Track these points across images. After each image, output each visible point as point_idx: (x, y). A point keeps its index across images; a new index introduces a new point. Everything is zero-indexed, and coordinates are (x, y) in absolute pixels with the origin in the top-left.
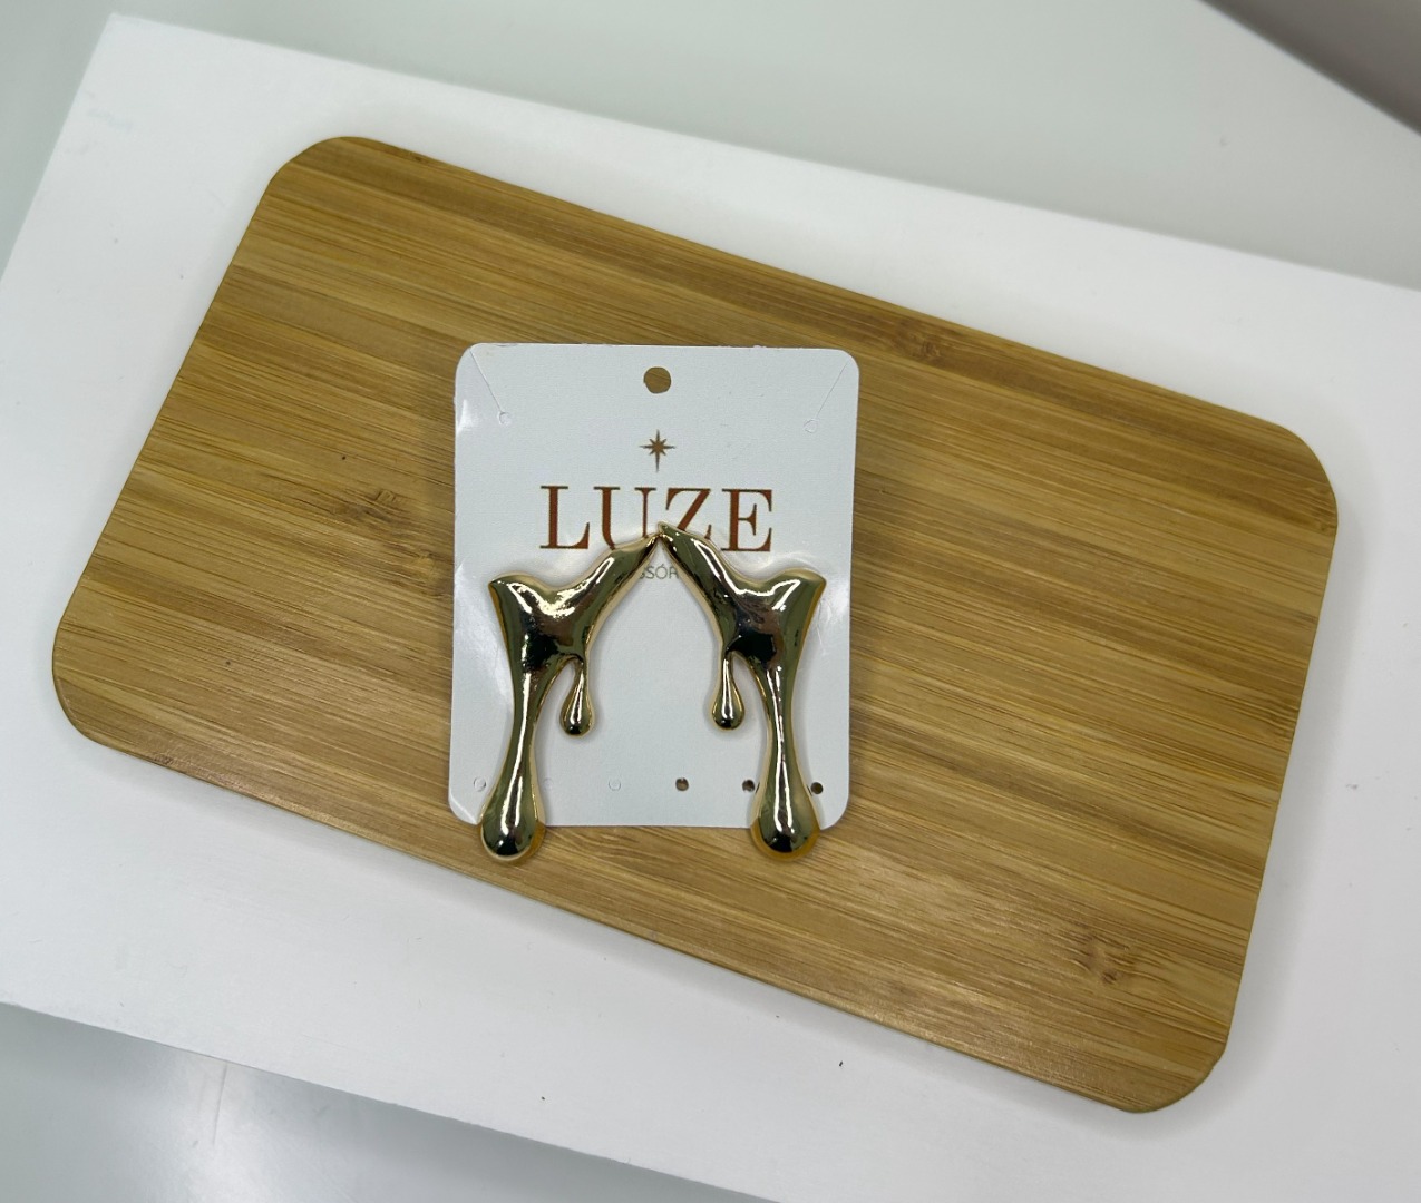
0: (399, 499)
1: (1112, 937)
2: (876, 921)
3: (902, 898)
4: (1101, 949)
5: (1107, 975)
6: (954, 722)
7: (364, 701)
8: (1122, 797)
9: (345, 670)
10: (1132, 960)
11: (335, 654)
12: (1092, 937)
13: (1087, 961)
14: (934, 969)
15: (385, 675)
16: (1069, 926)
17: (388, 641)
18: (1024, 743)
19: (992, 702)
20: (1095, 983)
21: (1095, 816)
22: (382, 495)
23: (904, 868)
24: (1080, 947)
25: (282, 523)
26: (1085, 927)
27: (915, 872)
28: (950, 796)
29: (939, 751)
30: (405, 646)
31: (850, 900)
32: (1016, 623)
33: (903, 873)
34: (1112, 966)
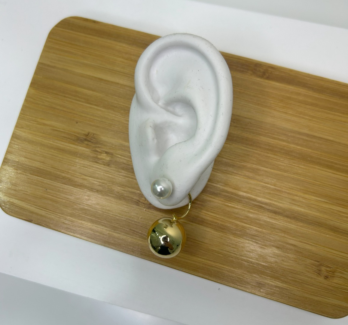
0: (95, 135)
1: (327, 265)
2: (251, 262)
3: (259, 255)
4: (323, 268)
5: (326, 277)
6: (275, 198)
7: (89, 200)
8: (330, 220)
9: (82, 190)
10: (334, 272)
11: (78, 185)
12: (321, 265)
13: (319, 273)
14: (270, 276)
15: (94, 191)
16: (313, 262)
17: (94, 181)
18: (298, 204)
19: (288, 191)
20: (321, 279)
21: (321, 226)
22: (90, 134)
23: (259, 245)
24: (316, 268)
25: (59, 145)
26: (318, 262)
27: (263, 246)
28: (274, 222)
29: (271, 208)
30: (100, 182)
31: (242, 256)
32: (295, 165)
33: (259, 247)
34: (327, 274)
